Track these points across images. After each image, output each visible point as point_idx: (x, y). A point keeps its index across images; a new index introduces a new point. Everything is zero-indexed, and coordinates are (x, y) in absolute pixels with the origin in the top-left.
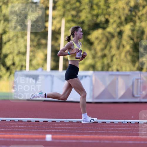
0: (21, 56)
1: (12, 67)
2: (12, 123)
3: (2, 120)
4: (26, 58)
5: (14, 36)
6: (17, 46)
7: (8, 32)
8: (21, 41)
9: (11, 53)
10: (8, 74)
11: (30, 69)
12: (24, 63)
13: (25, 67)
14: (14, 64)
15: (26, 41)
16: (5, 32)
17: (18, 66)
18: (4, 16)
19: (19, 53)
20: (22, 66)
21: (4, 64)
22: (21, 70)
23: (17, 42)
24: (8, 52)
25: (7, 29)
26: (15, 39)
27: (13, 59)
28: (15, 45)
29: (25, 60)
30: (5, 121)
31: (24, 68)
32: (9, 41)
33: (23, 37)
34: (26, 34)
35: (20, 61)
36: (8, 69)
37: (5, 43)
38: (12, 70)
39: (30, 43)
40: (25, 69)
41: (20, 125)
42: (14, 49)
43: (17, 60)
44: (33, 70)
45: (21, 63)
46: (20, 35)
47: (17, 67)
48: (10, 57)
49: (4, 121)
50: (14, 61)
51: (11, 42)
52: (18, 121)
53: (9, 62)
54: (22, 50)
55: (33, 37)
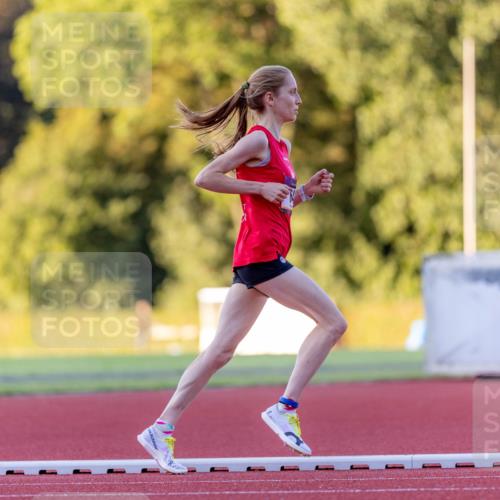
0: (441, 196)
1: (404, 242)
2: (432, 474)
3: (387, 467)
4: (461, 199)
5: (406, 110)
6: (423, 151)
7: (380, 94)
8: (437, 128)
9: (398, 183)
10: (388, 271)
11: (479, 248)
12: (452, 224)
13: (461, 238)
14: (410, 229)
15: (457, 127)
16: (367, 96)
17: (430, 235)
18: (362, 28)
19: (432, 180)
20: (446, 236)
21: (370, 232)
22: (443, 249)
23: (418, 135)
24: (384, 178)
25: (375, 84)
26: (411, 122)
27: (407, 210)
28: (412, 148)
29: (460, 211)
30: (402, 468)
31: (453, 245)
32: (385, 132)
33: (443, 113)
34: (457, 101)
35: (439, 213)
36: (387, 250)
37: (371, 144)
38: (403, 254)
39: (477, 136)
40: (462, 249)
41: (469, 482)
42: (408, 167)
43: (423, 209)
44: (494, 247)
45: (439, 226)
46: (429, 103)
47: (424, 242)
48: (394, 200)
49: (394, 468)
50: (413, 218)
51: (395, 138)
52: (457, 466)
53: (388, 222)
54: (445, 167)
55: (488, 109)
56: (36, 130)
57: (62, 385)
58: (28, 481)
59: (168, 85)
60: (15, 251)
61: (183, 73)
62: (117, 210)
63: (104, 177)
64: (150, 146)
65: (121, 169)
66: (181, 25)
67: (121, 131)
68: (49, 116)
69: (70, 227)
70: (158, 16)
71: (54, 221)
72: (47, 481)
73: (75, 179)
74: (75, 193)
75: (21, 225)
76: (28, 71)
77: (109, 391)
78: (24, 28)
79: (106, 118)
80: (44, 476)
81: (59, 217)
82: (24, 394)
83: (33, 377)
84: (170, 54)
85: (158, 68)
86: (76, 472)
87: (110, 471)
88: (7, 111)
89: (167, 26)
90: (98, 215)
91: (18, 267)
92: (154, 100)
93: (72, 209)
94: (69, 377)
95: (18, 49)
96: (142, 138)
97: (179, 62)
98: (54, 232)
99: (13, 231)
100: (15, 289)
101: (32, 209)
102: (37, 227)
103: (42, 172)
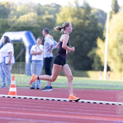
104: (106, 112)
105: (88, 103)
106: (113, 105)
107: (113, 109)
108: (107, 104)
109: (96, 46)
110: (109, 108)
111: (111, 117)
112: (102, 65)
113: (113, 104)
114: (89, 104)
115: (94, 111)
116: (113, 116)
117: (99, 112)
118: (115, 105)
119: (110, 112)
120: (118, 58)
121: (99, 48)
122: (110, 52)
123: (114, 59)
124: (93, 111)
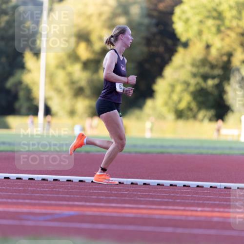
56: (181, 50)
57: (183, 151)
58: (165, 188)
59: (233, 35)
60: (170, 97)
61: (240, 31)
62: (210, 82)
63: (206, 70)
64: (225, 58)
65: (213, 67)
66: (240, 12)
67: (214, 52)
68: (186, 45)
69: (192, 89)
70: (231, 8)
71: (186, 86)
72: (172, 189)
73: (194, 70)
74: (194, 75)
75: (173, 87)
76: (179, 27)
77: (201, 154)
78: (178, 10)
79: (208, 47)
80: (172, 187)
81: (188, 84)
82: (168, 153)
83: (172, 147)
84: (234, 23)
85: (229, 28)
86: (184, 186)
87: (198, 186)
88: (170, 42)
89: (234, 12)
90: (203, 85)
91: (171, 103)
92: (227, 40)
93: (193, 81)
94: (186, 147)
95: (175, 18)
96: (222, 55)
97: (238, 26)
98: (185, 90)
99: (169, 89)
100: (169, 111)
101: (177, 81)
102: (179, 88)
103: (182, 66)
104: (42, 195)
105: (7, 180)
106: (56, 182)
107: (54, 190)
108: (43, 179)
109: (22, 67)
110: (47, 188)
111: (51, 205)
112: (35, 103)
113: (54, 180)
114: (8, 182)
115: (17, 194)
116: (53, 202)
117: (27, 196)
118: (58, 182)
119: (48, 195)
120: (66, 90)
121: (29, 71)
122: (51, 77)
123: (59, 91)
124: (14, 194)
